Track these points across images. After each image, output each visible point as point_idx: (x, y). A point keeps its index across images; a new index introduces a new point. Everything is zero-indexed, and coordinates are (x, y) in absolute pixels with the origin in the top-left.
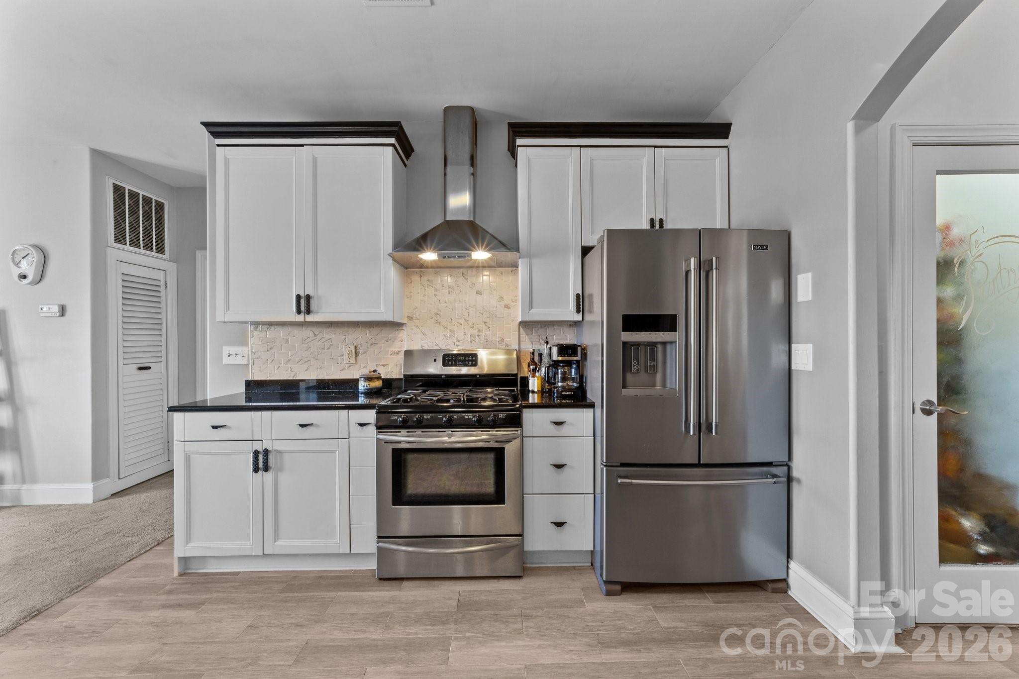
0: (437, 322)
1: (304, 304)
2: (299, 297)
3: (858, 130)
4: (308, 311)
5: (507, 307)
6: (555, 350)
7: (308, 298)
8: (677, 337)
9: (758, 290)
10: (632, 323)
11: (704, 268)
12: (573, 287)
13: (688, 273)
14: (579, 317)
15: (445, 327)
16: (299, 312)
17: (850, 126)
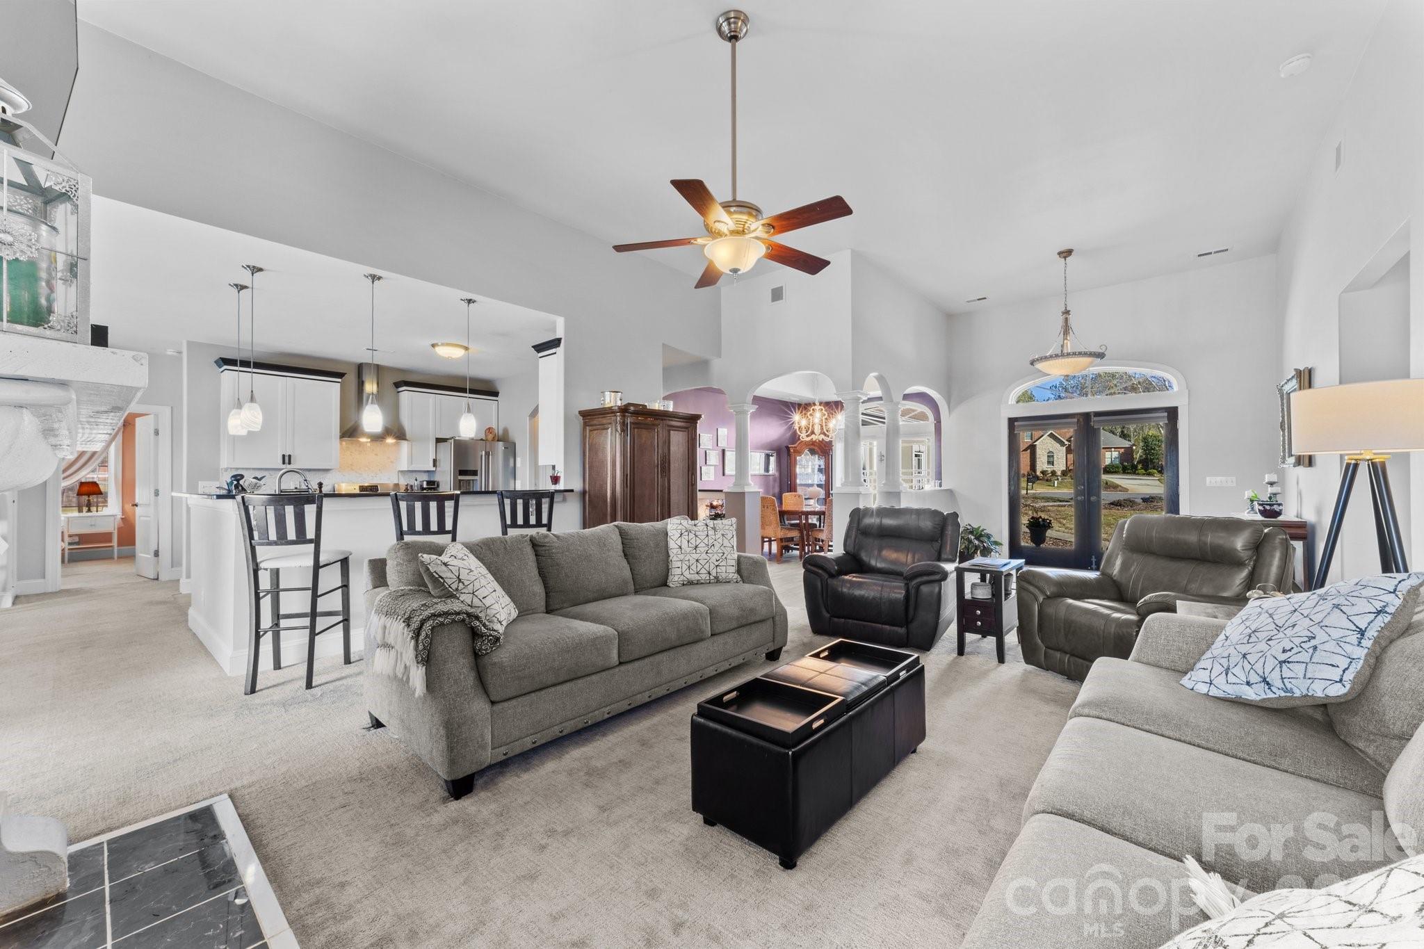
0: (352, 469)
1: (287, 459)
2: (284, 456)
3: (530, 419)
4: (290, 463)
5: (392, 462)
6: (425, 483)
7: (290, 456)
8: (477, 478)
9: (506, 460)
10: (462, 473)
11: (487, 454)
12: (432, 456)
13: (482, 456)
14: (434, 469)
15: (356, 472)
16: (284, 463)
17: (528, 418)
